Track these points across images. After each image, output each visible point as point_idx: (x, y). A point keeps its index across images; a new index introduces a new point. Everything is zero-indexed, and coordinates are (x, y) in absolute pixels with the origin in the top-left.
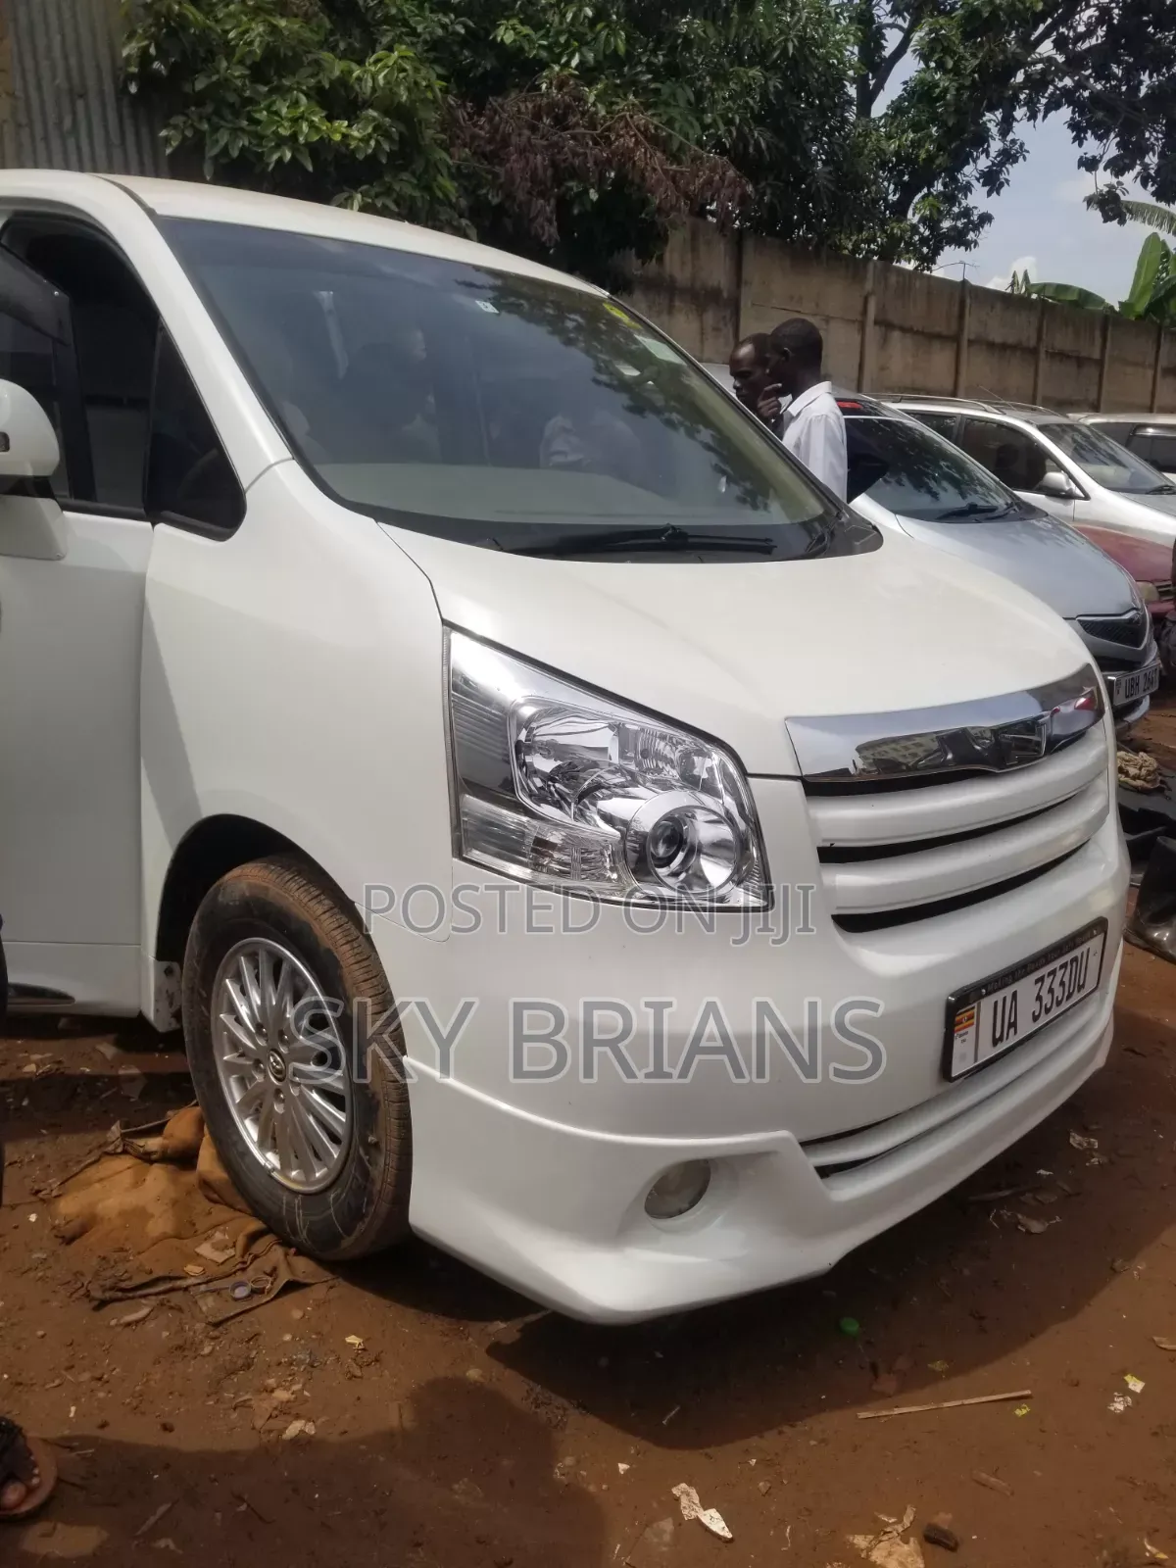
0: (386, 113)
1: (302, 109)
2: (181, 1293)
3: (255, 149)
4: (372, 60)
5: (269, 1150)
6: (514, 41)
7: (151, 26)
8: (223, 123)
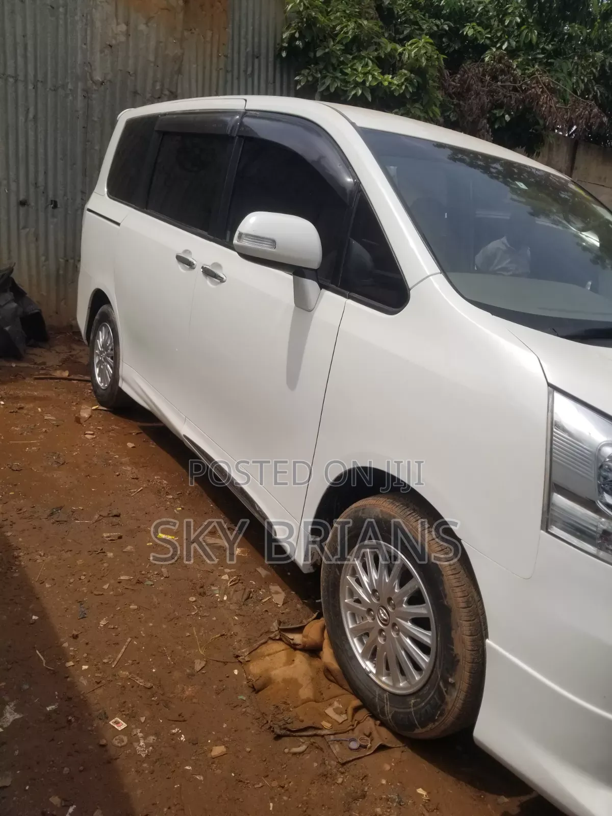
0: (411, 71)
1: (369, 68)
2: (320, 738)
3: (343, 88)
4: (409, 43)
5: (367, 660)
6: (473, 34)
7: (298, 23)
8: (328, 74)
